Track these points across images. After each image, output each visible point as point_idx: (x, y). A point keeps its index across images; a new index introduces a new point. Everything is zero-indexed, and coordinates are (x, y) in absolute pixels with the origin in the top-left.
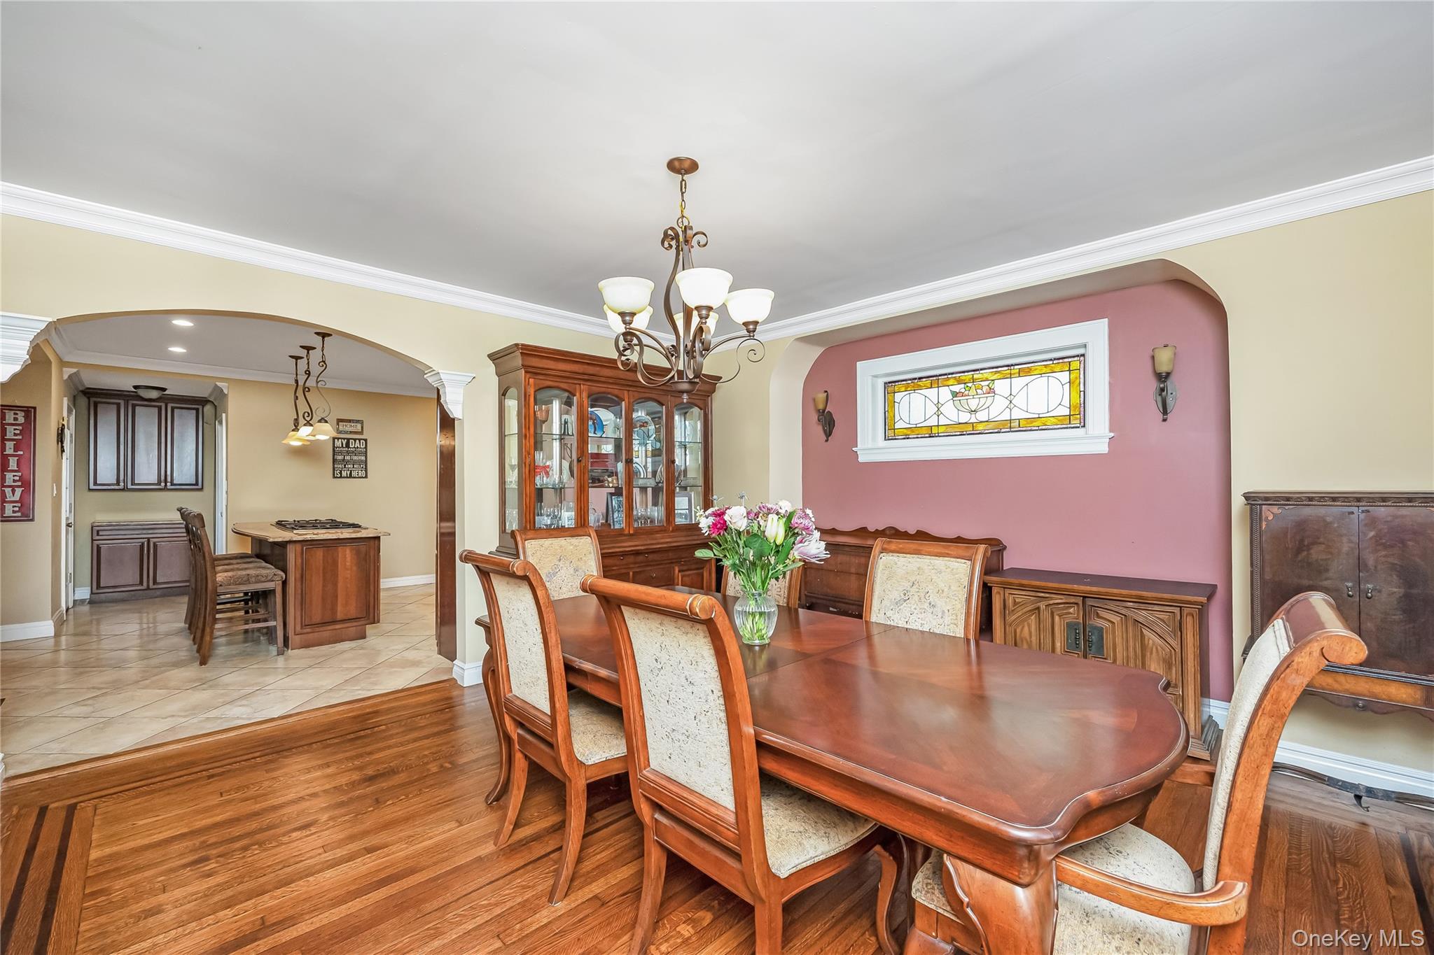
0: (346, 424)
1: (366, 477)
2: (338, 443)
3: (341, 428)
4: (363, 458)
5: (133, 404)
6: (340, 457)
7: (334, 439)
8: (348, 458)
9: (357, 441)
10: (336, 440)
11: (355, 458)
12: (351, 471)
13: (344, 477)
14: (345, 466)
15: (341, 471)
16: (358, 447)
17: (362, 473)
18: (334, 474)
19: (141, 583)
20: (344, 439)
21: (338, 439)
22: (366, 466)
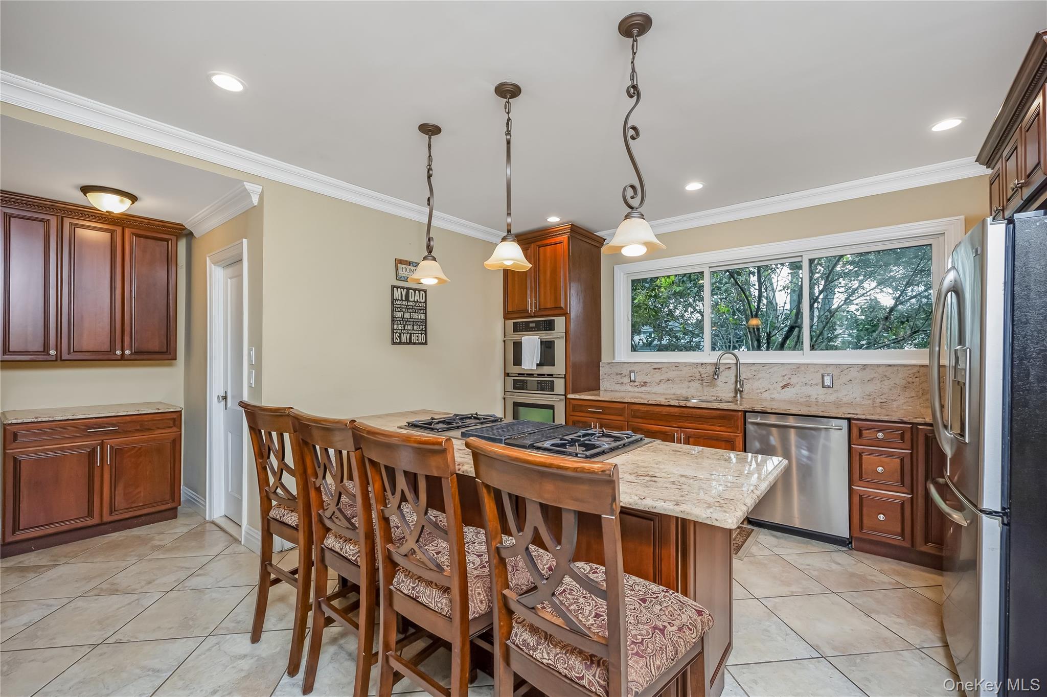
0: (407, 267)
1: (426, 343)
2: (397, 294)
3: (400, 272)
4: (422, 316)
5: (71, 224)
6: (399, 315)
7: (393, 287)
8: (407, 315)
9: (417, 292)
10: (395, 289)
11: (415, 316)
12: (411, 334)
13: (404, 343)
14: (404, 327)
15: (400, 334)
16: (417, 302)
17: (421, 338)
18: (393, 339)
19: (90, 514)
20: (404, 288)
21: (398, 287)
22: (426, 328)
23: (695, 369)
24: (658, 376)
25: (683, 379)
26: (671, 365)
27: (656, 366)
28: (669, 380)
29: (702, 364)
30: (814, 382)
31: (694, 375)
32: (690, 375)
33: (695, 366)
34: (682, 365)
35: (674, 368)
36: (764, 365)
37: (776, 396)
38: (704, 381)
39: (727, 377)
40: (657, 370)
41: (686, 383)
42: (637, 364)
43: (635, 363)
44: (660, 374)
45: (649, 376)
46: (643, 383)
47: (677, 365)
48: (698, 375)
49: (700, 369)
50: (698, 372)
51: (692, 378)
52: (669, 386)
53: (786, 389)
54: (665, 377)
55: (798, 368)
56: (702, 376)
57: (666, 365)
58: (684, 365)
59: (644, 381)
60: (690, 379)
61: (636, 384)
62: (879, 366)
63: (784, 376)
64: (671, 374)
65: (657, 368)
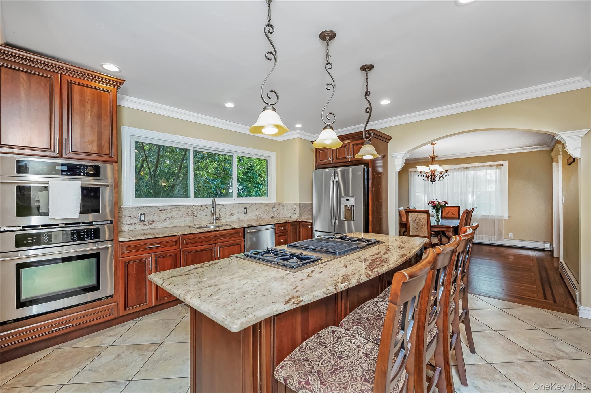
23: (189, 209)
24: (163, 216)
25: (181, 216)
26: (173, 207)
27: (162, 209)
28: (172, 218)
29: (193, 206)
30: (241, 212)
31: (188, 213)
32: (187, 213)
33: (189, 207)
34: (181, 207)
35: (176, 209)
36: (223, 205)
37: (228, 220)
38: (194, 216)
39: (207, 212)
40: (163, 211)
41: (184, 218)
42: (146, 208)
43: (144, 207)
44: (165, 214)
45: (156, 216)
46: (151, 222)
47: (177, 207)
48: (191, 213)
49: (192, 209)
50: (191, 211)
51: (187, 215)
52: (172, 222)
53: (232, 216)
54: (169, 216)
55: (235, 206)
56: (193, 213)
57: (170, 207)
58: (182, 207)
59: (152, 220)
60: (186, 215)
61: (145, 223)
62: (259, 203)
63: (231, 210)
64: (173, 214)
65: (163, 210)
